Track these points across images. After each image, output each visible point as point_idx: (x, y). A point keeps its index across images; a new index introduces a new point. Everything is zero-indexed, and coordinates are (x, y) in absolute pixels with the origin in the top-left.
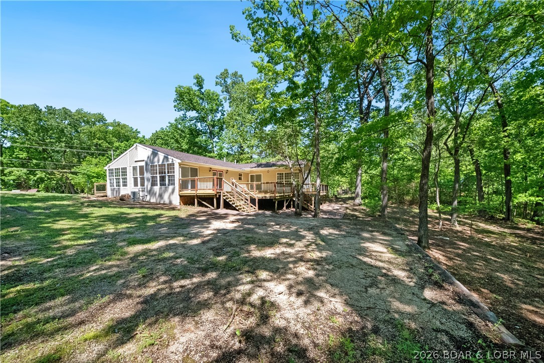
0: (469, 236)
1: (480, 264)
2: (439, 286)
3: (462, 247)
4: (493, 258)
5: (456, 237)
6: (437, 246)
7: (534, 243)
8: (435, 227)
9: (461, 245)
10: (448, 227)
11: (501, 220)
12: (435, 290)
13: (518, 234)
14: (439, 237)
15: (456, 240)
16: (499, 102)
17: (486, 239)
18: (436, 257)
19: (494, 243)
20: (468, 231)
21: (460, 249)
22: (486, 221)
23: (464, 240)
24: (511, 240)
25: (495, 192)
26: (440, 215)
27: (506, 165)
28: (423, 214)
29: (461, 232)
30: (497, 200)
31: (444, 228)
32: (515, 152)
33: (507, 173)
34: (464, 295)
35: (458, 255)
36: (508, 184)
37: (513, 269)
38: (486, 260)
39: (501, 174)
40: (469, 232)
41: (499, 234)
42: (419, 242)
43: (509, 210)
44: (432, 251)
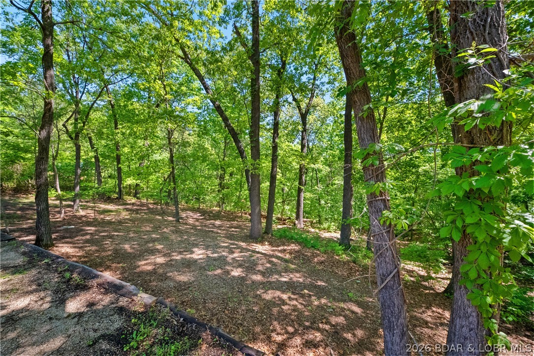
0: (93, 219)
1: (107, 242)
2: (82, 288)
3: (89, 232)
4: (115, 234)
5: (81, 223)
6: (61, 238)
7: (137, 213)
8: (56, 217)
9: (87, 230)
10: (70, 214)
11: (115, 199)
12: (77, 296)
13: (128, 208)
14: (62, 228)
15: (82, 226)
16: (112, 102)
17: (107, 218)
18: (63, 251)
19: (114, 220)
20: (91, 214)
21: (87, 234)
22: (105, 202)
23: (89, 224)
24: (125, 215)
25: (109, 177)
26: (61, 203)
27: (117, 155)
28: (43, 206)
29: (85, 216)
30: (112, 183)
31: (67, 216)
32: (124, 146)
33: (119, 162)
34: (108, 283)
35: (87, 241)
36: (119, 170)
37: (130, 238)
38: (111, 237)
39: (113, 161)
40: (93, 215)
41: (116, 211)
42: (38, 242)
43: (120, 190)
44: (57, 247)
